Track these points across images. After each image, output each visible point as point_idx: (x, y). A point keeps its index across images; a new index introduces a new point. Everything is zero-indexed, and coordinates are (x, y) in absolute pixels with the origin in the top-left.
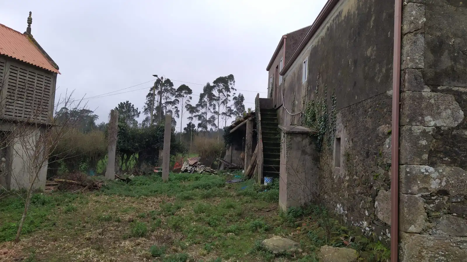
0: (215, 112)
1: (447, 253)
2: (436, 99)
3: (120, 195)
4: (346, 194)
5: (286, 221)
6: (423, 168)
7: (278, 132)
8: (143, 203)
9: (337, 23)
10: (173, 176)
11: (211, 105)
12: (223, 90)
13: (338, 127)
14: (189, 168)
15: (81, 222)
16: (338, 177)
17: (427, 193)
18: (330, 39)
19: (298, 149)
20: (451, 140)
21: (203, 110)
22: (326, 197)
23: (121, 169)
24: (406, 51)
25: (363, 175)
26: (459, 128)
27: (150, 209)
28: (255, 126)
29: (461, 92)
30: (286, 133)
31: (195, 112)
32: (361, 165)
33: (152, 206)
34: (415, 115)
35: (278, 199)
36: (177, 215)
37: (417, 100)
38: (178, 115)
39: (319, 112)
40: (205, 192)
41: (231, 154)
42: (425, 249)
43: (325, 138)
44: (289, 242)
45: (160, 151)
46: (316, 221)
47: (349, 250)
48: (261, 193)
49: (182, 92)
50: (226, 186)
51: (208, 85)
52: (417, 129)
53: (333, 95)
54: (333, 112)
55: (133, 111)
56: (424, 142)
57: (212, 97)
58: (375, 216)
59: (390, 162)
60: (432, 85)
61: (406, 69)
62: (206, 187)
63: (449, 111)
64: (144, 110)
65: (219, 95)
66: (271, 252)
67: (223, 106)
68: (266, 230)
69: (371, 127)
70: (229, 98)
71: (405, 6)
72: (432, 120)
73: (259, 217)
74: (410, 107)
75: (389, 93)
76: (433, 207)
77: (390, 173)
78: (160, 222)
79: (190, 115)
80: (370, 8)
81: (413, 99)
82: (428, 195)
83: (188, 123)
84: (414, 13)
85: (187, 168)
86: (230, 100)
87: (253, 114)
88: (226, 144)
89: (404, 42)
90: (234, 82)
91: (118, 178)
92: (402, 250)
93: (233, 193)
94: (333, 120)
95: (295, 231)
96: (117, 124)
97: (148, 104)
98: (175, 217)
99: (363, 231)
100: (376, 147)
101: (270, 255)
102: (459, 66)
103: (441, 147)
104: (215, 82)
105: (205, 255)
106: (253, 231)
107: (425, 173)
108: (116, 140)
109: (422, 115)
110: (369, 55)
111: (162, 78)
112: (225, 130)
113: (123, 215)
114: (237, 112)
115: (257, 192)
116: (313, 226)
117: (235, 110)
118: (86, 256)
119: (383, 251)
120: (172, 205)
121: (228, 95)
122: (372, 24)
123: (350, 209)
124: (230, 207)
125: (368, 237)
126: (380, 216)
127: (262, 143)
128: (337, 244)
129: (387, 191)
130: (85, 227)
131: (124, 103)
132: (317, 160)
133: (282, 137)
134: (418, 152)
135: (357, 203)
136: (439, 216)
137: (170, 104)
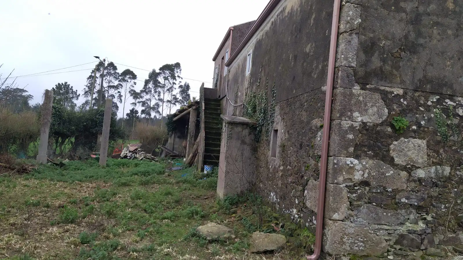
0: (159, 100)
1: (365, 239)
2: (365, 97)
3: (52, 180)
4: (280, 183)
5: (222, 208)
6: (349, 160)
7: (220, 121)
8: (76, 189)
9: (281, 18)
10: (112, 161)
11: (156, 92)
12: (169, 77)
13: (276, 119)
14: (129, 154)
15: (6, 207)
16: (273, 167)
17: (351, 184)
18: (274, 33)
19: (238, 139)
20: (375, 136)
21: (148, 97)
22: (261, 186)
23: (54, 153)
24: (340, 50)
25: (296, 165)
26: (383, 125)
27: (84, 194)
28: (198, 115)
29: (387, 91)
30: (228, 123)
31: (139, 98)
32: (295, 156)
33: (85, 192)
34: (345, 110)
35: (216, 187)
36: (112, 201)
37: (348, 97)
38: (121, 100)
39: (260, 104)
40: (144, 179)
41: (173, 142)
42: (347, 235)
43: (264, 129)
44: (223, 228)
45: (99, 136)
46: (250, 208)
47: (278, 236)
48: (200, 180)
49: (126, 77)
50: (166, 174)
51: (154, 71)
52: (346, 124)
53: (273, 88)
54: (272, 104)
55: (72, 93)
56: (351, 136)
57: (157, 84)
58: (304, 204)
59: (320, 154)
60: (361, 83)
61: (339, 66)
62: (145, 174)
63: (375, 109)
64: (84, 93)
65: (165, 82)
66: (204, 238)
67: (168, 94)
68: (203, 217)
69: (305, 121)
70: (175, 86)
71: (343, 5)
72: (359, 116)
73: (196, 205)
74: (341, 103)
75: (324, 88)
76: (356, 196)
77: (319, 165)
78: (93, 208)
79: (133, 101)
80: (311, 6)
81: (344, 95)
82: (352, 185)
83: (131, 109)
84: (351, 13)
85: (127, 154)
86: (175, 88)
87: (197, 103)
88: (169, 132)
89: (340, 41)
90: (180, 70)
91: (51, 162)
92: (326, 236)
93: (173, 180)
94: (272, 112)
95: (231, 218)
96: (52, 105)
97: (89, 87)
98: (109, 203)
99: (292, 218)
100: (309, 139)
101: (204, 241)
102: (387, 67)
103: (366, 142)
104: (161, 69)
105: (137, 242)
106: (189, 218)
107: (350, 165)
108: (50, 122)
109: (351, 111)
110: (308, 51)
111: (104, 60)
112: (169, 118)
113: (53, 200)
114: (182, 100)
115: (197, 180)
116: (247, 214)
117: (180, 98)
118: (7, 242)
119: (308, 237)
120: (107, 191)
121: (174, 83)
122: (312, 21)
123: (282, 197)
124: (168, 194)
125: (296, 224)
126: (308, 204)
127: (204, 132)
128: (268, 230)
129: (316, 180)
130: (10, 212)
131: (62, 83)
132: (255, 150)
133: (224, 126)
134: (345, 145)
135: (289, 192)
136: (360, 205)
137: (113, 88)
